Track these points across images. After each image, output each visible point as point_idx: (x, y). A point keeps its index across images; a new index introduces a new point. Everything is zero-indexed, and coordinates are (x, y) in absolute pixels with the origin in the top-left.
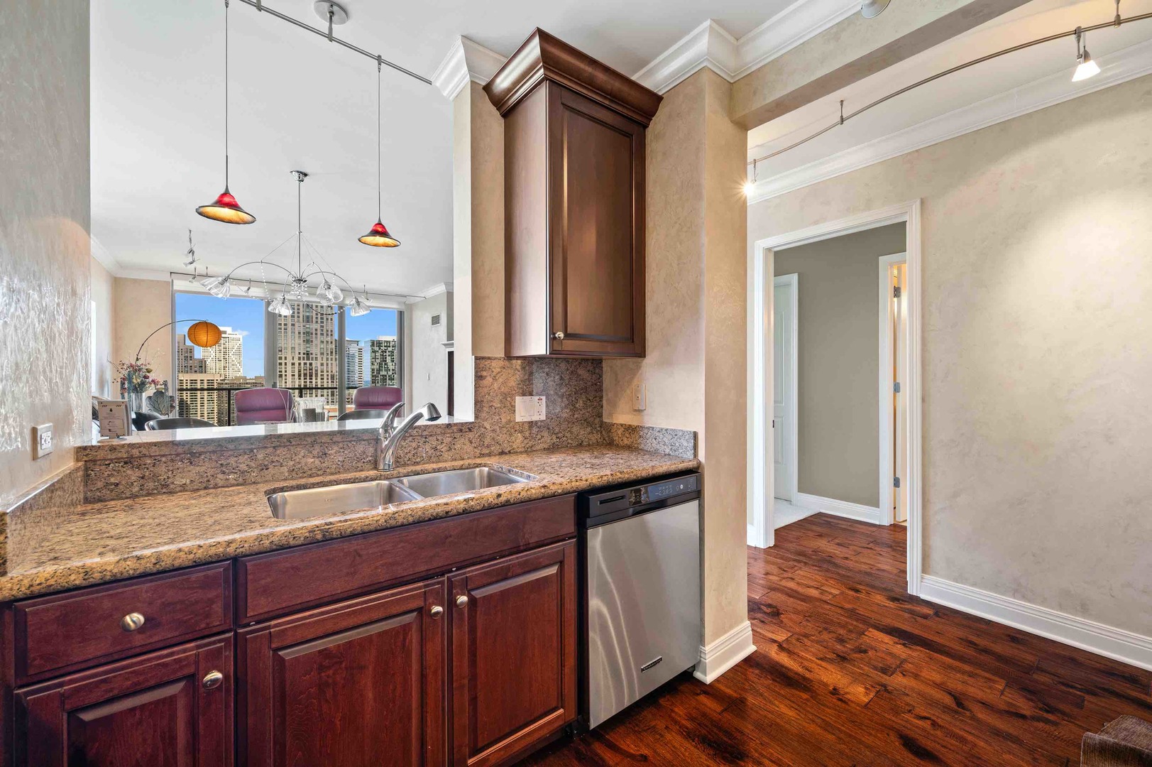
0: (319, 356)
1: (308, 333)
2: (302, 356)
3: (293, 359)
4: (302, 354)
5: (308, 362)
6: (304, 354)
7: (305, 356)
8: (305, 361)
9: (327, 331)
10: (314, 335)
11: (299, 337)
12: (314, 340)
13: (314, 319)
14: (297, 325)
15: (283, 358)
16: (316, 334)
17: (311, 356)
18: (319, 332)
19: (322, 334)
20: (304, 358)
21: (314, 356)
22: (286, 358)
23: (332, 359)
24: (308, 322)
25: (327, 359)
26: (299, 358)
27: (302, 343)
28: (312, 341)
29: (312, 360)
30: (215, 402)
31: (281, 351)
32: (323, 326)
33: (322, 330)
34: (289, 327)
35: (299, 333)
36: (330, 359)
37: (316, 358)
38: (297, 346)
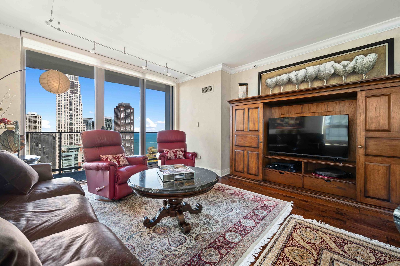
0: (76, 124)
1: (71, 115)
2: (68, 124)
3: (65, 125)
4: (68, 123)
5: (71, 126)
6: (69, 123)
7: (70, 124)
8: (70, 126)
9: (79, 114)
10: (74, 116)
11: (67, 117)
12: (74, 118)
13: (74, 110)
14: (66, 112)
15: (60, 125)
16: (75, 116)
17: (72, 124)
18: (76, 115)
19: (77, 116)
20: (69, 125)
21: (74, 124)
22: (61, 125)
23: (81, 125)
24: (71, 111)
25: (79, 125)
26: (67, 125)
27: (68, 119)
28: (73, 118)
29: (73, 125)
30: (29, 142)
31: (59, 122)
32: (77, 113)
33: (77, 114)
34: (63, 113)
35: (67, 115)
36: (80, 125)
37: (75, 125)
38: (66, 120)
